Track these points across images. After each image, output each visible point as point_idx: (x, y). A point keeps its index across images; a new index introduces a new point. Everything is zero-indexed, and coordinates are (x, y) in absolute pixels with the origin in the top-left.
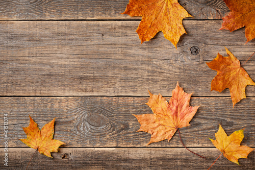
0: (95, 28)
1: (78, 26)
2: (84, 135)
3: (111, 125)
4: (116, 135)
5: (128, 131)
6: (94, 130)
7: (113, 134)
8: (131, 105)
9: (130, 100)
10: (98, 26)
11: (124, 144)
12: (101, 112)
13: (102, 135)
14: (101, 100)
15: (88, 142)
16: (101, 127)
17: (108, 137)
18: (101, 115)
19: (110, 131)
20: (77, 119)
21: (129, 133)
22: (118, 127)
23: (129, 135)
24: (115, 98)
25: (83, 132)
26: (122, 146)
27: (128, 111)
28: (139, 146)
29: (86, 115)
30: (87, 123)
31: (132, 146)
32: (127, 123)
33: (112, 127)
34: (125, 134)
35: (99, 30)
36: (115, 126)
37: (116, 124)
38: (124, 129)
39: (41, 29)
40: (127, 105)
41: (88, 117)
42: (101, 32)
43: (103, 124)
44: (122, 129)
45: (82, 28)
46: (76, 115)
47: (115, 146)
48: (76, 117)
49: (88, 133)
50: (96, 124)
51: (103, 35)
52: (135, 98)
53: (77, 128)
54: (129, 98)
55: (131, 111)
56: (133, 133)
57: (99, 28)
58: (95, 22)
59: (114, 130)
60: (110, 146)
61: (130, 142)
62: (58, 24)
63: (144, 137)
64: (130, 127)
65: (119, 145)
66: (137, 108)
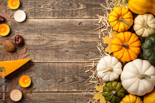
0: (71, 96)
1: (61, 95)
2: (39, 85)
3: (55, 79)
4: (58, 85)
5: (64, 83)
6: (44, 82)
7: (56, 84)
8: (66, 68)
9: (66, 65)
10: (73, 95)
11: (62, 90)
12: (49, 72)
13: (50, 85)
14: (49, 65)
15: (41, 89)
16: (49, 81)
17: (53, 86)
18: (49, 73)
19: (54, 83)
20: (35, 75)
21: (65, 84)
22: (59, 81)
23: (65, 85)
24: (57, 63)
25: (38, 83)
26: (61, 91)
27: (64, 71)
28: (71, 91)
29: (40, 74)
30: (40, 78)
31: (67, 91)
32: (64, 78)
33: (55, 80)
34: (62, 84)
35: (73, 97)
36: (57, 80)
37: (57, 78)
38: (62, 81)
39: (40, 97)
40: (64, 68)
41: (41, 74)
42: (74, 99)
43: (50, 79)
44: (61, 81)
45: (63, 96)
46: (34, 73)
47: (57, 91)
48: (34, 75)
49: (41, 84)
50: (46, 79)
51: (75, 100)
52: (69, 64)
53: (35, 81)
54: (65, 63)
55: (66, 71)
56: (67, 84)
57: (73, 96)
58: (71, 93)
59: (56, 82)
60: (54, 91)
61: (66, 89)
62: (49, 94)
63: (73, 86)
64: (66, 80)
65: (59, 91)
66: (69, 69)
